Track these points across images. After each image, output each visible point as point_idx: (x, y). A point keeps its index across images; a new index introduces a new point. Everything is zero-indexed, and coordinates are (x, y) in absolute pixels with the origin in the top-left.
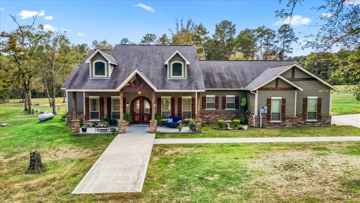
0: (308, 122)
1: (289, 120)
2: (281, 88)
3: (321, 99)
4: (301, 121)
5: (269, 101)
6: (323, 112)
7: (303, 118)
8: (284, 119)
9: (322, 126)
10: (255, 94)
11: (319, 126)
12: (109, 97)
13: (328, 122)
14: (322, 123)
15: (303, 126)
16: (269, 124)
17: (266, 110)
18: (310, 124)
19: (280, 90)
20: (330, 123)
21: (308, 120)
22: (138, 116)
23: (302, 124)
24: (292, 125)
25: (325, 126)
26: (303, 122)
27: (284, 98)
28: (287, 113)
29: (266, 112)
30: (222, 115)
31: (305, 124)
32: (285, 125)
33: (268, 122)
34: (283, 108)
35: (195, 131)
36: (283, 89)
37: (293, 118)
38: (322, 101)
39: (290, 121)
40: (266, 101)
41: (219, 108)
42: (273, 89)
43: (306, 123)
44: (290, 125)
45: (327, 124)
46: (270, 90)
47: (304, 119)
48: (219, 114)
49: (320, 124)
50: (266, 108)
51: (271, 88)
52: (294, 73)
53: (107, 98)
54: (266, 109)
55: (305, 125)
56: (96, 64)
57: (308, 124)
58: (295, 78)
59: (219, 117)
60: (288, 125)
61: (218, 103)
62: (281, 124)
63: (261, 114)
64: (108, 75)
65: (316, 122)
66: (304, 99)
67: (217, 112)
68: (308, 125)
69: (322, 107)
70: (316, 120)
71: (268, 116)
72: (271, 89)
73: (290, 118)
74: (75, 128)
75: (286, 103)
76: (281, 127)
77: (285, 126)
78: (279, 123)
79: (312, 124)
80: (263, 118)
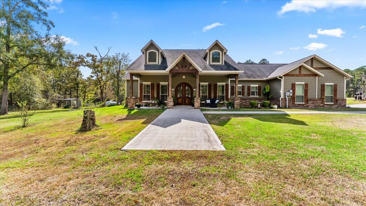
0: (326, 105)
1: (312, 101)
2: (304, 74)
3: (337, 85)
5: (293, 86)
6: (338, 97)
8: (307, 101)
9: (338, 108)
10: (281, 80)
11: (336, 108)
12: (158, 83)
13: (343, 105)
14: (338, 106)
15: (322, 108)
16: (293, 105)
19: (303, 76)
20: (345, 105)
21: (325, 103)
22: (181, 99)
23: (321, 106)
24: (314, 106)
26: (322, 105)
27: (307, 83)
28: (309, 96)
29: (291, 95)
30: (248, 101)
31: (323, 106)
32: (308, 106)
33: (293, 104)
34: (306, 91)
35: (234, 108)
36: (305, 75)
37: (315, 100)
38: (338, 87)
39: (313, 103)
40: (291, 86)
41: (245, 95)
42: (297, 75)
44: (312, 106)
45: (342, 106)
46: (294, 76)
47: (322, 102)
48: (245, 100)
49: (336, 106)
50: (291, 91)
51: (295, 74)
52: (313, 63)
53: (157, 84)
54: (291, 93)
56: (150, 53)
57: (326, 106)
58: (314, 68)
59: (245, 102)
60: (311, 106)
61: (244, 91)
62: (305, 106)
63: (286, 97)
64: (159, 62)
65: (333, 105)
66: (322, 85)
67: (244, 98)
68: (326, 107)
69: (337, 92)
70: (332, 103)
71: (293, 98)
73: (312, 100)
74: (131, 104)
75: (308, 87)
76: (305, 108)
78: (303, 104)
79: (329, 106)
80: (289, 100)
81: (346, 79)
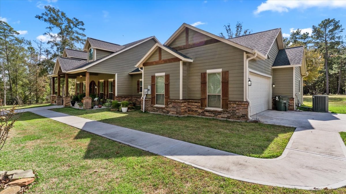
0: (207, 111)
1: (173, 104)
3: (228, 72)
4: (197, 109)
5: (153, 79)
6: (232, 96)
7: (199, 104)
8: (168, 103)
9: (230, 120)
10: (142, 72)
11: (225, 119)
13: (241, 114)
14: (229, 115)
15: (200, 116)
17: (149, 91)
18: (211, 115)
19: (163, 62)
20: (245, 116)
21: (208, 108)
23: (199, 114)
24: (175, 113)
25: (234, 120)
26: (200, 111)
27: (168, 73)
28: (172, 96)
29: (150, 93)
31: (203, 114)
33: (151, 106)
36: (166, 62)
37: (178, 102)
38: (230, 75)
39: (174, 107)
42: (157, 63)
43: (205, 113)
44: (173, 113)
45: (239, 118)
47: (202, 105)
49: (226, 116)
50: (149, 87)
51: (155, 61)
52: (188, 38)
54: (149, 89)
55: (204, 116)
57: (207, 114)
58: (189, 45)
60: (172, 112)
62: (164, 110)
63: (145, 96)
65: (220, 113)
66: (202, 74)
68: (207, 116)
69: (230, 86)
70: (220, 109)
72: (154, 64)
73: (174, 102)
76: (164, 114)
77: (168, 113)
78: (162, 108)
79: (213, 115)
81: (248, 57)
